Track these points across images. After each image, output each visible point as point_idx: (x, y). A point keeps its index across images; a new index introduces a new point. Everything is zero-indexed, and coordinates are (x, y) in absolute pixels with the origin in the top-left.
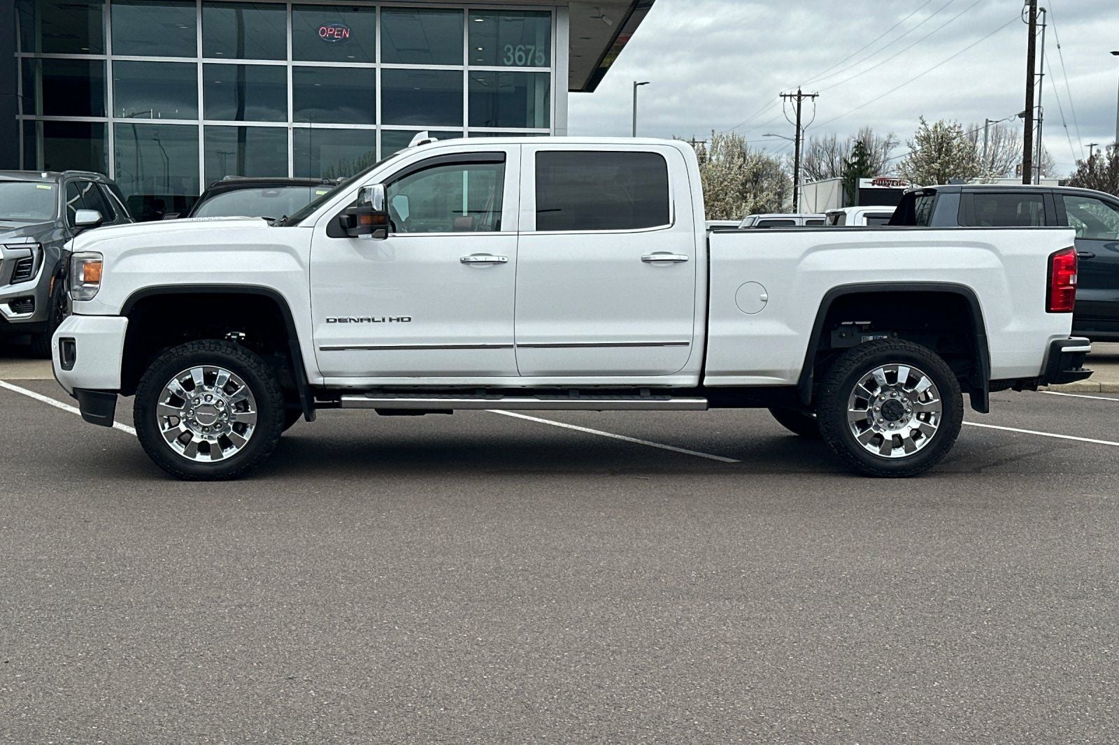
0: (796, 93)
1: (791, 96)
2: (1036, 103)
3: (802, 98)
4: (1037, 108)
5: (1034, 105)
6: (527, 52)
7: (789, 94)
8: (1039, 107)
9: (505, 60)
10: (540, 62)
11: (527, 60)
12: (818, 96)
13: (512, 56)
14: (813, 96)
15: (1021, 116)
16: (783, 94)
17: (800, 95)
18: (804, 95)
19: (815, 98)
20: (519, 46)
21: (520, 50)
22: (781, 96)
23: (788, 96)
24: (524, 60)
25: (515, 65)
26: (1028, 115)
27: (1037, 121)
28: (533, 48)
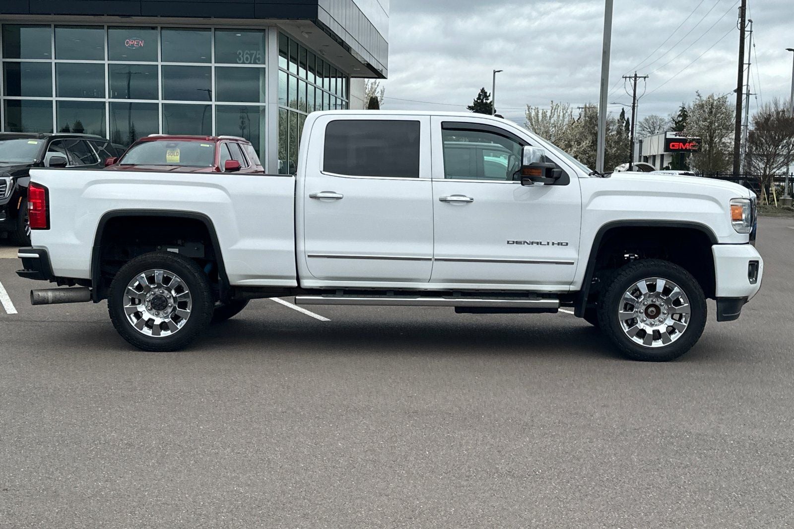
0: (634, 76)
1: (630, 77)
2: (745, 82)
3: (637, 79)
4: (746, 86)
5: (744, 84)
6: (251, 55)
7: (628, 76)
8: (748, 85)
9: (238, 60)
10: (259, 61)
11: (251, 60)
12: (648, 77)
13: (242, 57)
14: (645, 78)
15: (735, 91)
16: (625, 76)
17: (636, 77)
18: (638, 77)
19: (646, 79)
20: (246, 51)
21: (247, 53)
22: (623, 77)
23: (628, 77)
24: (249, 60)
25: (243, 63)
26: (739, 91)
27: (746, 95)
28: (255, 52)
